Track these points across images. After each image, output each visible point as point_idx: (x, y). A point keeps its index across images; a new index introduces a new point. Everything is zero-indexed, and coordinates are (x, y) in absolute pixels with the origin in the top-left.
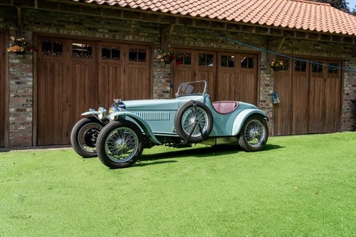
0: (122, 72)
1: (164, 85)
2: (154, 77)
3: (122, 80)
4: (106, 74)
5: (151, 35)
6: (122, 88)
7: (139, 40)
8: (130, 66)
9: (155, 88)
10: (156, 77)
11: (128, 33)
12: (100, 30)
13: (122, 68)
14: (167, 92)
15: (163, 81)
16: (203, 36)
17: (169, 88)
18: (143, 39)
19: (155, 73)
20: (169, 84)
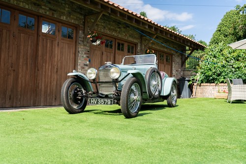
0: (56, 45)
1: (85, 60)
2: (79, 52)
3: (56, 52)
4: (45, 45)
5: (78, 19)
6: (56, 59)
7: (70, 21)
8: (62, 41)
9: (79, 61)
10: (80, 52)
11: (63, 14)
12: (43, 7)
13: (56, 42)
14: (87, 65)
15: (85, 56)
16: (109, 26)
17: (88, 63)
18: (73, 21)
19: (80, 49)
20: (88, 59)
